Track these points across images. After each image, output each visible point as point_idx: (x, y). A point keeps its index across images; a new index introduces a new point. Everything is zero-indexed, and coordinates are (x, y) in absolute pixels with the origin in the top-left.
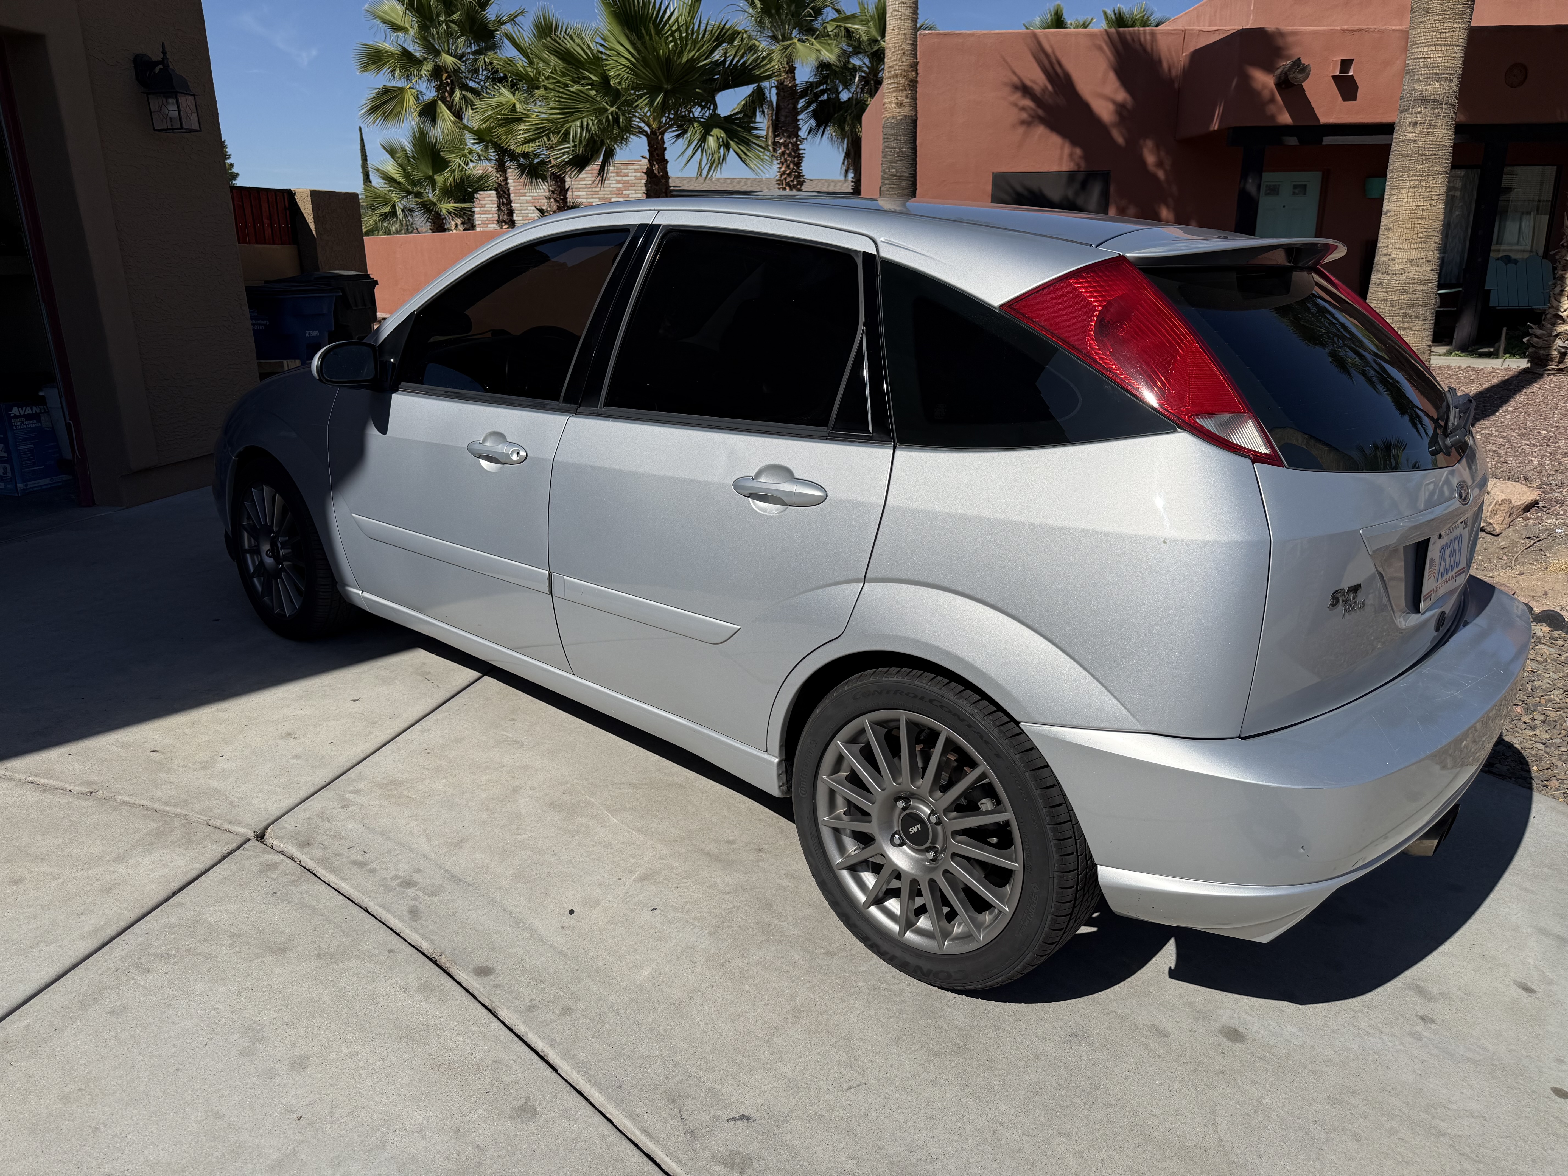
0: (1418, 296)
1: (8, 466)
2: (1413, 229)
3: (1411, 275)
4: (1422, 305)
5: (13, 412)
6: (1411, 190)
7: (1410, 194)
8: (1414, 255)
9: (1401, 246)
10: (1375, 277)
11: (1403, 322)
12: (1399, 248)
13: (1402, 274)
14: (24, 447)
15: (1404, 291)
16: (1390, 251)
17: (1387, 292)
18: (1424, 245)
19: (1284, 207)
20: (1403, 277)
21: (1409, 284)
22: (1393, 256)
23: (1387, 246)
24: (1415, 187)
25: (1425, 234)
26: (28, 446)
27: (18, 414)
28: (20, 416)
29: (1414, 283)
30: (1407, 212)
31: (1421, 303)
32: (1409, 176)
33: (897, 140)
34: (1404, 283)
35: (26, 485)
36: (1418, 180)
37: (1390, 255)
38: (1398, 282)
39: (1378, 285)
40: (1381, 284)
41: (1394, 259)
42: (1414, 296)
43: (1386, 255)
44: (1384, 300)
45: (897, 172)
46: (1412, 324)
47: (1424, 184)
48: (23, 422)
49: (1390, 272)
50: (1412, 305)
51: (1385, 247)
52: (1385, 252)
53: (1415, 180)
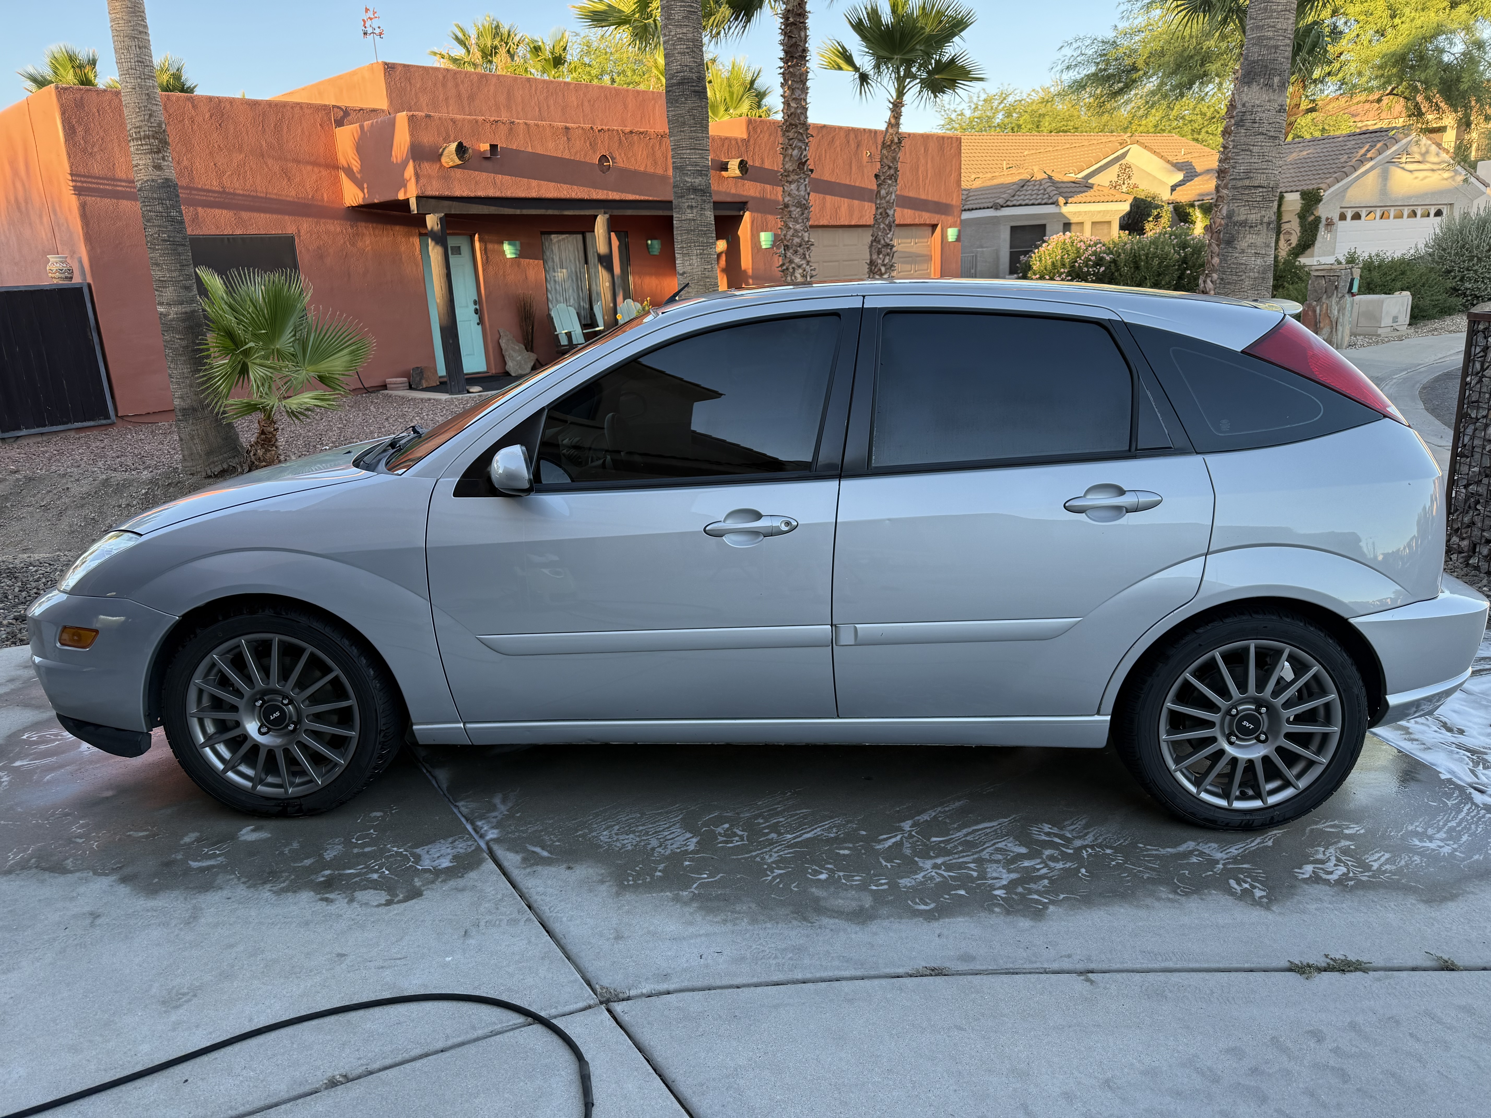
7: (699, 260)
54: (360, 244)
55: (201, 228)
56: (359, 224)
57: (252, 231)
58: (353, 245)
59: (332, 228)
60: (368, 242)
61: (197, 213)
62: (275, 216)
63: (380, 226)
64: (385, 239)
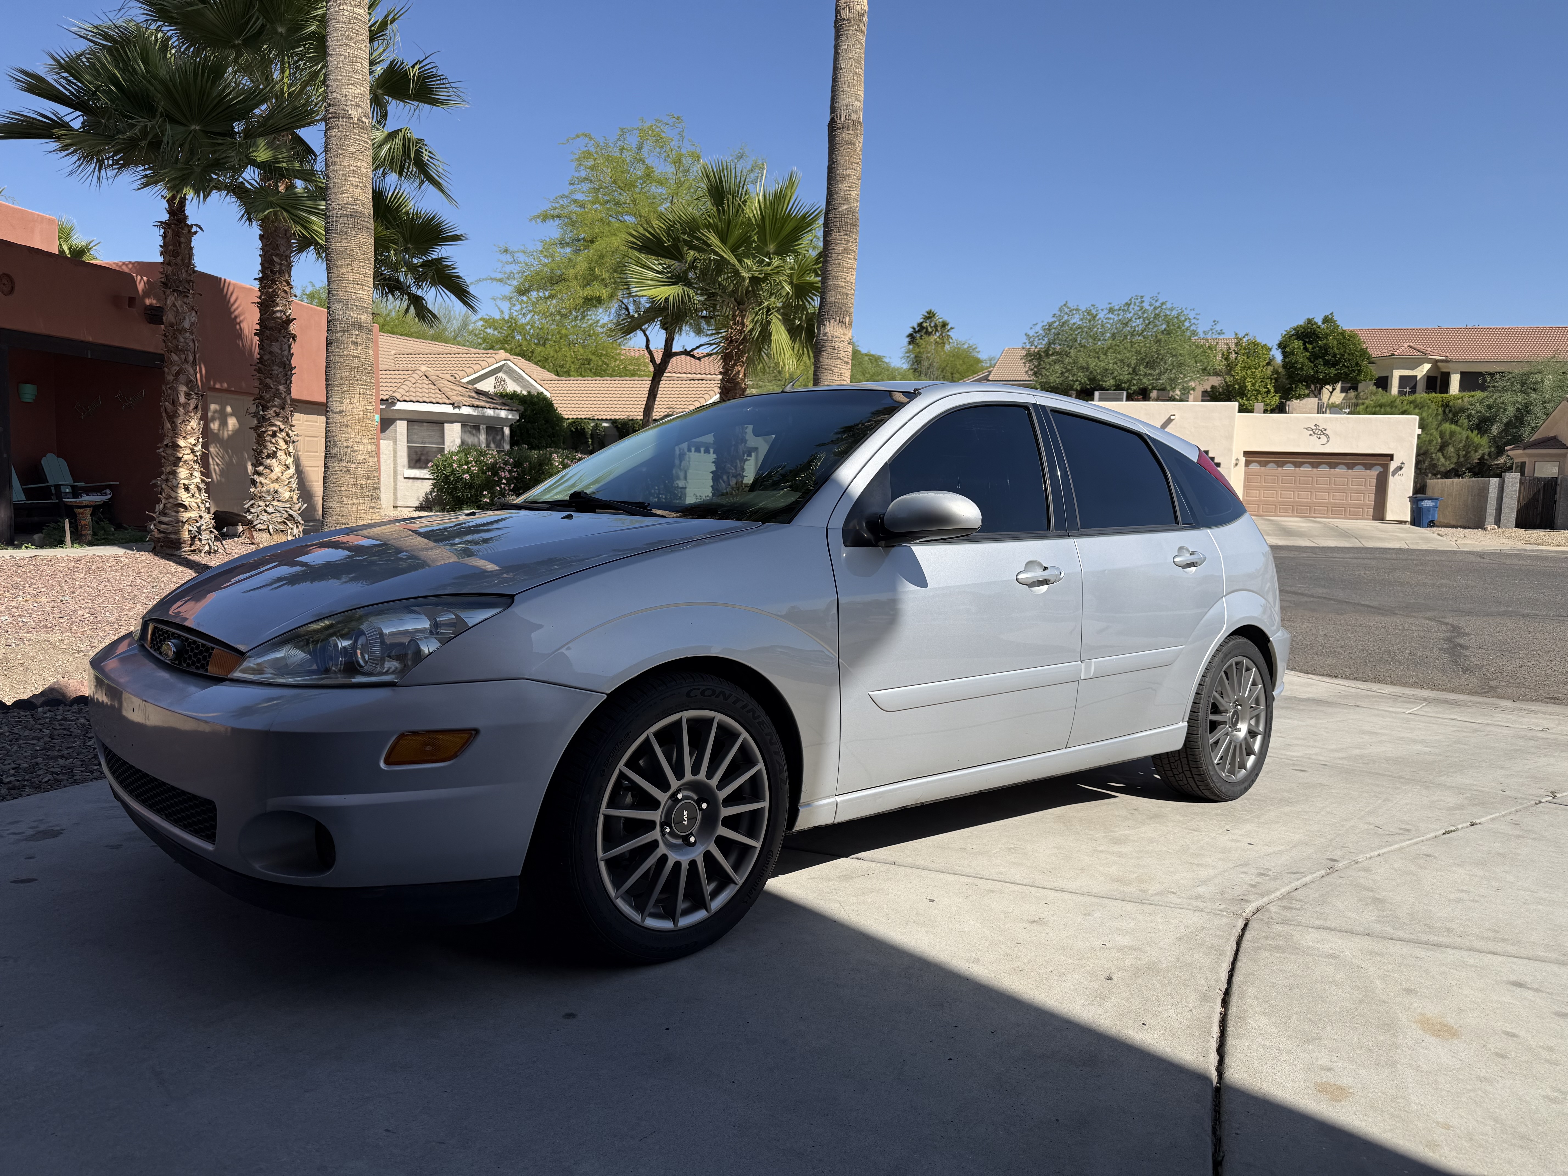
15: (368, 478)
16: (352, 444)
23: (348, 440)
32: (358, 384)
41: (355, 451)
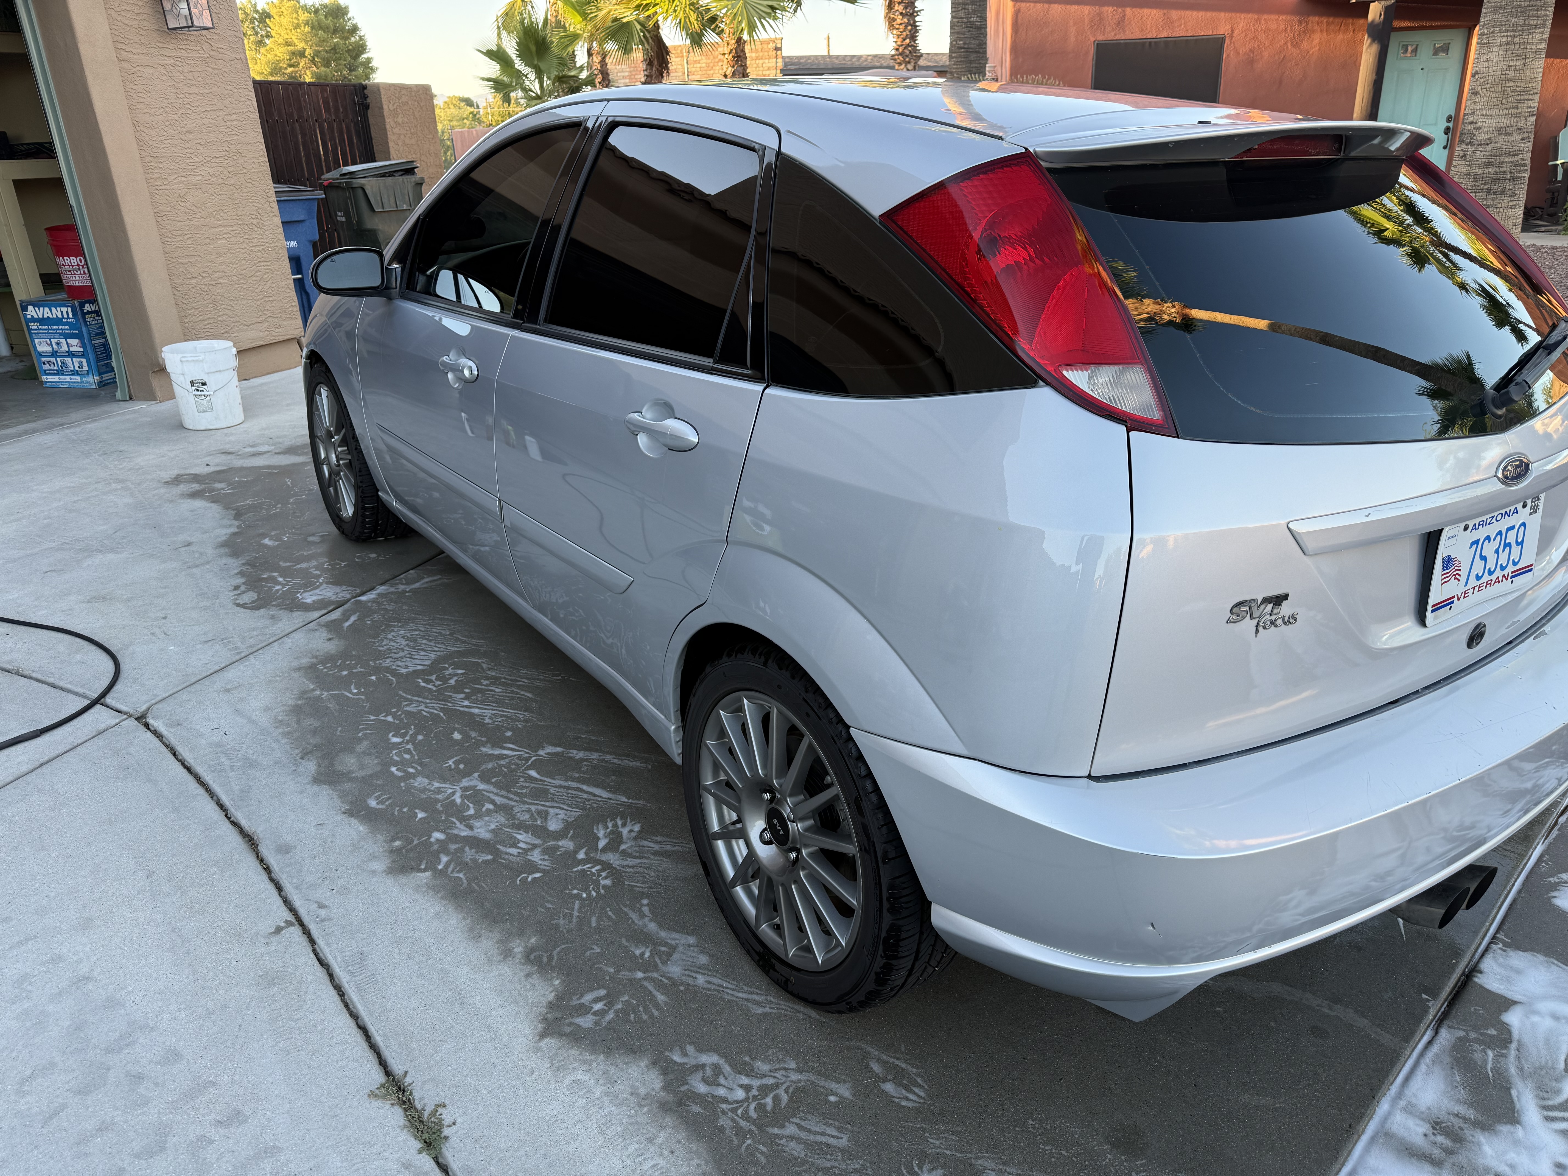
0: (1505, 169)
1: (84, 360)
2: (1503, 92)
3: (1498, 145)
4: (1509, 180)
5: (86, 308)
6: (1502, 47)
7: (1501, 52)
8: (1504, 122)
9: (1488, 113)
10: (1460, 149)
11: (1487, 199)
12: (1486, 115)
13: (1488, 144)
14: (97, 342)
15: (1489, 164)
16: (1476, 118)
17: (1470, 166)
18: (1514, 111)
19: (1422, 69)
20: (1489, 147)
21: (1495, 156)
22: (1479, 124)
23: (1474, 113)
24: (1507, 44)
25: (1517, 98)
26: (101, 341)
27: (90, 310)
28: (92, 312)
29: (1502, 155)
30: (1497, 73)
31: (1508, 177)
32: (1501, 31)
33: (965, 9)
34: (1490, 155)
35: (101, 378)
36: (1511, 36)
37: (1476, 123)
38: (1483, 153)
39: (1463, 156)
40: (1465, 155)
41: (1479, 128)
42: (1501, 169)
43: (1471, 123)
44: (1467, 174)
45: (964, 44)
46: (1497, 201)
47: (1517, 40)
48: (94, 318)
49: (1475, 143)
50: (1496, 180)
51: (1471, 114)
52: (1470, 120)
53: (1507, 36)
54: (1305, 45)
55: (1125, 32)
56: (1311, 18)
57: (1180, 32)
58: (1296, 45)
59: (1273, 26)
60: (1316, 42)
61: (1124, 16)
62: (1209, 14)
63: (1338, 20)
64: (1340, 37)
